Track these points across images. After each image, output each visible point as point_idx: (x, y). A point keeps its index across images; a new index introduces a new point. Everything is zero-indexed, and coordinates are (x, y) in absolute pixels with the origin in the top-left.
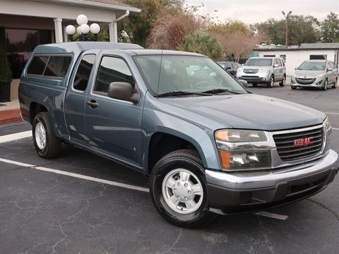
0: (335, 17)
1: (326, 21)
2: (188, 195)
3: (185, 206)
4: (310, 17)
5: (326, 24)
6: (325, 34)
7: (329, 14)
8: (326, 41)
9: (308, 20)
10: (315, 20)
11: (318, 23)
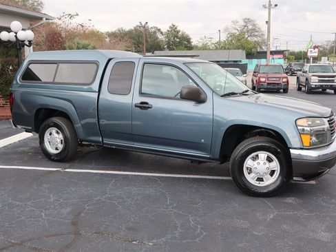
0: (176, 28)
1: (168, 31)
2: (266, 171)
3: (263, 181)
4: (154, 27)
5: (168, 34)
6: (168, 43)
7: (171, 25)
8: (171, 49)
9: (153, 30)
10: (159, 30)
11: (162, 33)
